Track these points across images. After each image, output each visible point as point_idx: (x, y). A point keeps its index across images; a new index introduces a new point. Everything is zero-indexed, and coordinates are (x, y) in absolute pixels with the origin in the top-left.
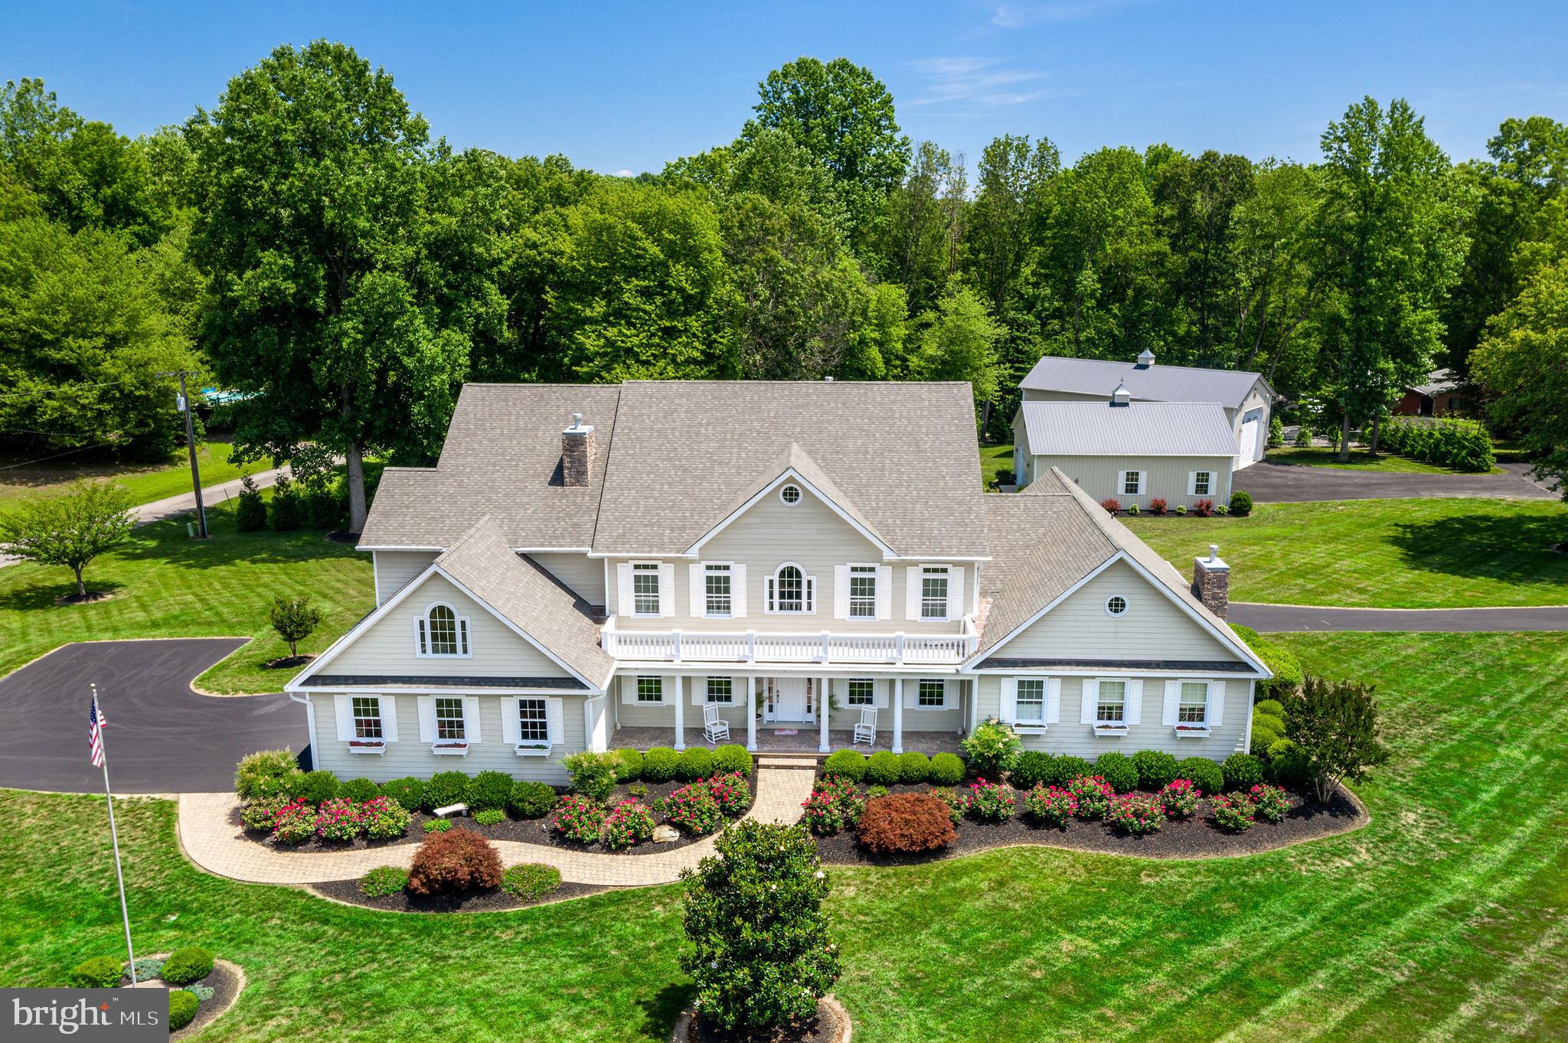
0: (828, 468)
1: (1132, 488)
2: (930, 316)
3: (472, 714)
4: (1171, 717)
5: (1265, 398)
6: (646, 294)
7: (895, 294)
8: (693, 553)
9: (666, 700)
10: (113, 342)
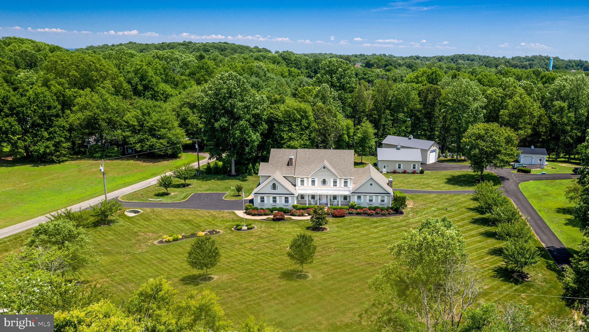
0: (330, 164)
1: (399, 167)
2: (359, 127)
3: (278, 199)
4: (379, 201)
5: (437, 147)
6: (297, 125)
7: (350, 122)
8: (310, 176)
9: (305, 199)
10: (169, 129)
